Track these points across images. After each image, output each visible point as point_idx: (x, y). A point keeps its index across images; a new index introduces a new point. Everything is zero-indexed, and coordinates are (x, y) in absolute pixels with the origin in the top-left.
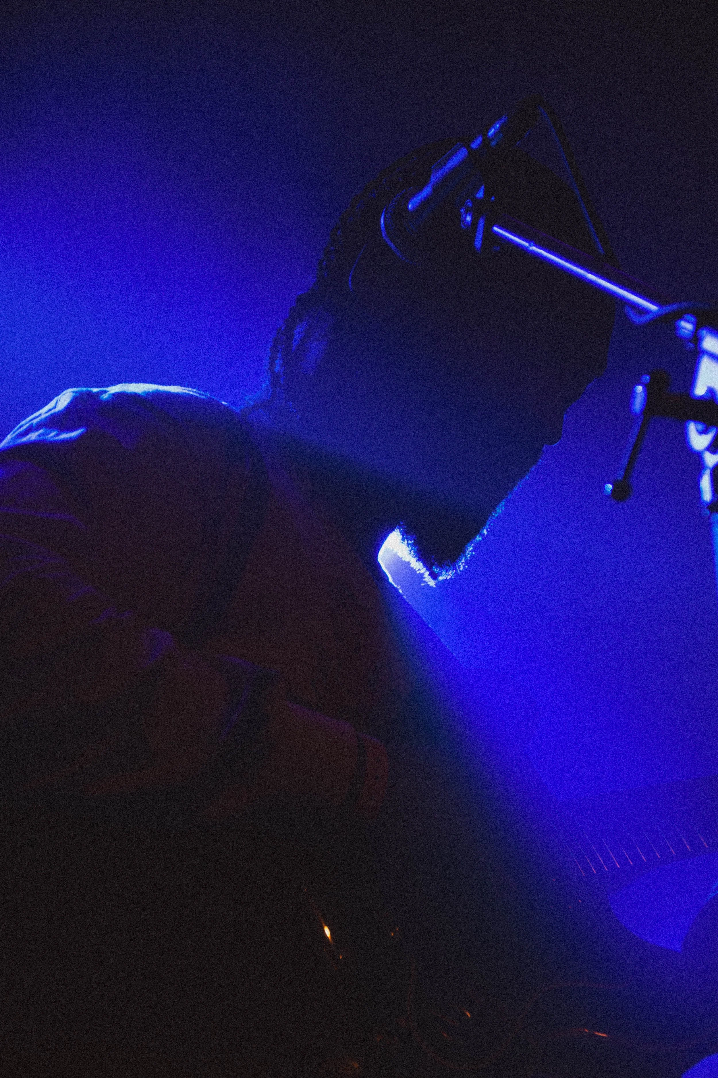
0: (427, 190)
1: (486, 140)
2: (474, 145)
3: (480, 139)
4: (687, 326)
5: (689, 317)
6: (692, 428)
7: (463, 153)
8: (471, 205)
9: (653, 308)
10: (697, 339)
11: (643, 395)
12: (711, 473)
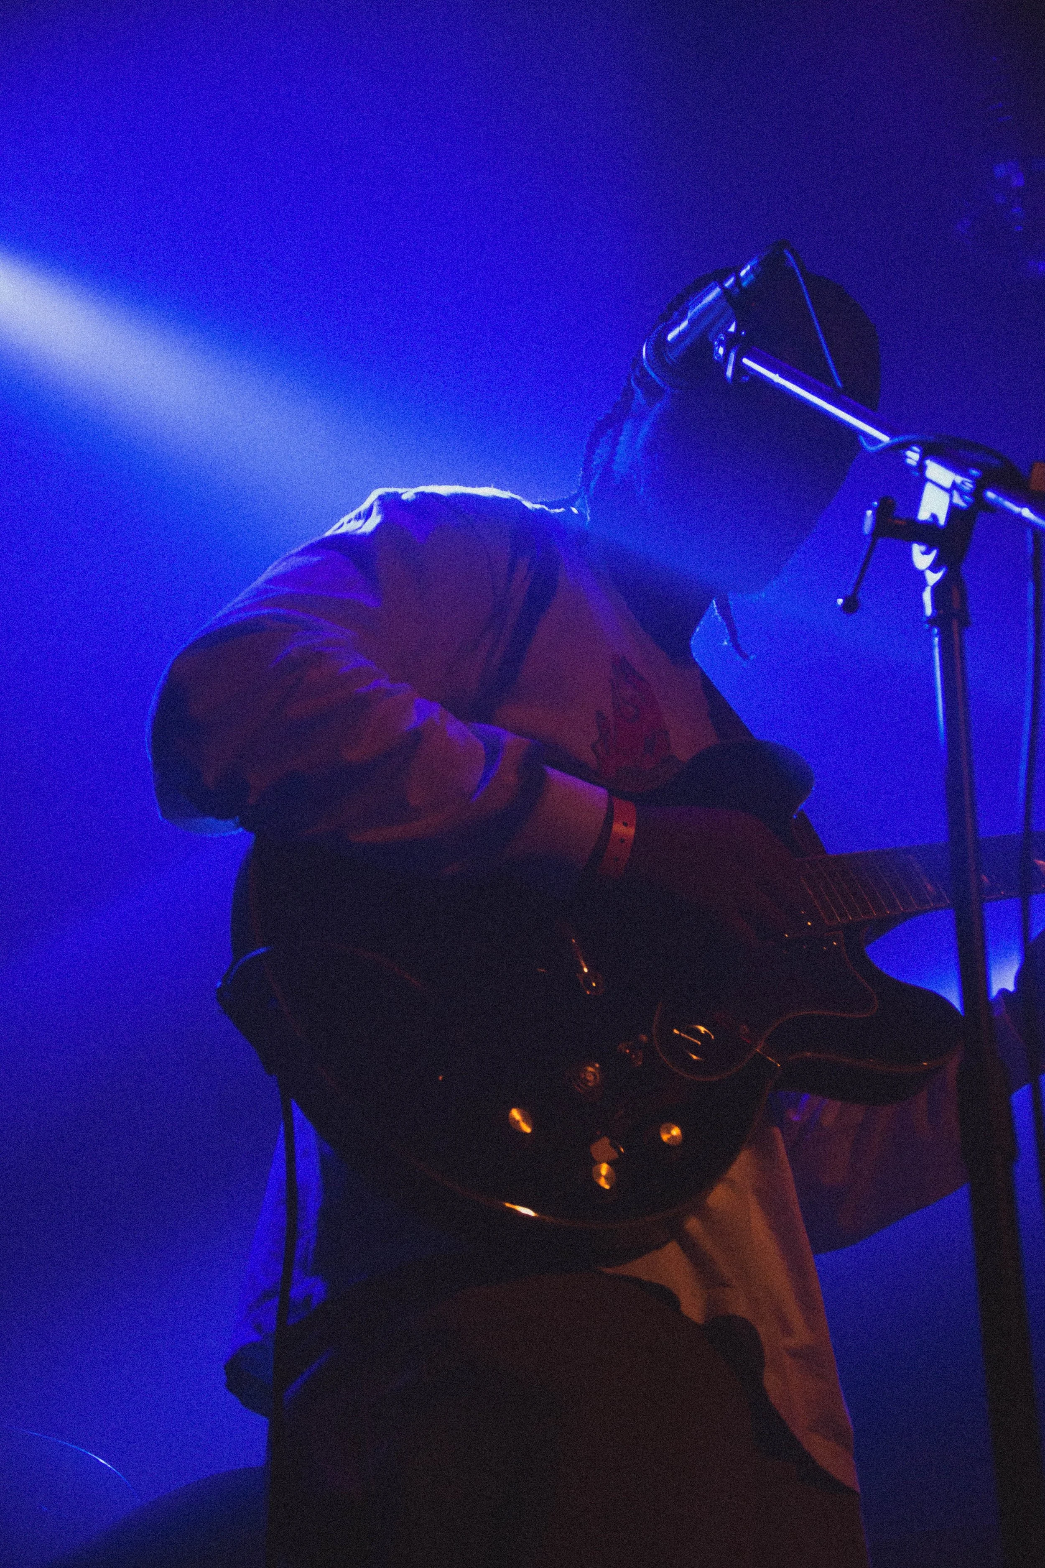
0: (684, 324)
1: (738, 279)
2: (727, 285)
3: (732, 280)
4: (913, 457)
5: (915, 448)
6: (917, 549)
7: (717, 290)
8: (723, 338)
9: (885, 439)
10: (921, 467)
11: (871, 518)
12: (931, 590)
